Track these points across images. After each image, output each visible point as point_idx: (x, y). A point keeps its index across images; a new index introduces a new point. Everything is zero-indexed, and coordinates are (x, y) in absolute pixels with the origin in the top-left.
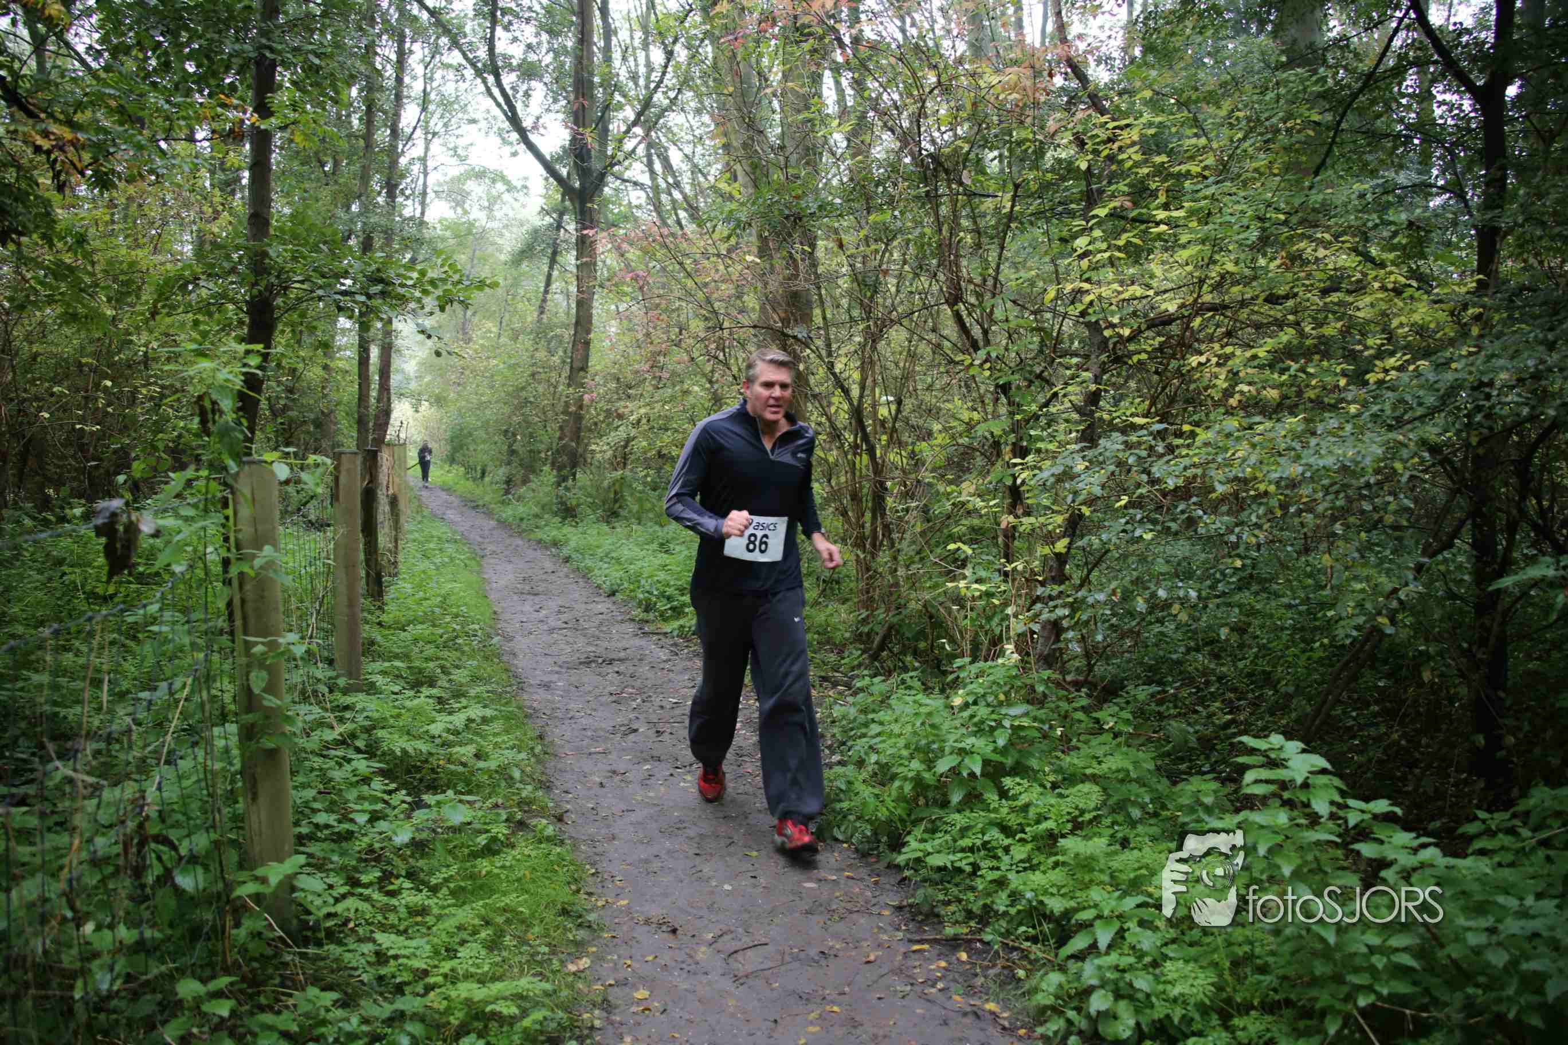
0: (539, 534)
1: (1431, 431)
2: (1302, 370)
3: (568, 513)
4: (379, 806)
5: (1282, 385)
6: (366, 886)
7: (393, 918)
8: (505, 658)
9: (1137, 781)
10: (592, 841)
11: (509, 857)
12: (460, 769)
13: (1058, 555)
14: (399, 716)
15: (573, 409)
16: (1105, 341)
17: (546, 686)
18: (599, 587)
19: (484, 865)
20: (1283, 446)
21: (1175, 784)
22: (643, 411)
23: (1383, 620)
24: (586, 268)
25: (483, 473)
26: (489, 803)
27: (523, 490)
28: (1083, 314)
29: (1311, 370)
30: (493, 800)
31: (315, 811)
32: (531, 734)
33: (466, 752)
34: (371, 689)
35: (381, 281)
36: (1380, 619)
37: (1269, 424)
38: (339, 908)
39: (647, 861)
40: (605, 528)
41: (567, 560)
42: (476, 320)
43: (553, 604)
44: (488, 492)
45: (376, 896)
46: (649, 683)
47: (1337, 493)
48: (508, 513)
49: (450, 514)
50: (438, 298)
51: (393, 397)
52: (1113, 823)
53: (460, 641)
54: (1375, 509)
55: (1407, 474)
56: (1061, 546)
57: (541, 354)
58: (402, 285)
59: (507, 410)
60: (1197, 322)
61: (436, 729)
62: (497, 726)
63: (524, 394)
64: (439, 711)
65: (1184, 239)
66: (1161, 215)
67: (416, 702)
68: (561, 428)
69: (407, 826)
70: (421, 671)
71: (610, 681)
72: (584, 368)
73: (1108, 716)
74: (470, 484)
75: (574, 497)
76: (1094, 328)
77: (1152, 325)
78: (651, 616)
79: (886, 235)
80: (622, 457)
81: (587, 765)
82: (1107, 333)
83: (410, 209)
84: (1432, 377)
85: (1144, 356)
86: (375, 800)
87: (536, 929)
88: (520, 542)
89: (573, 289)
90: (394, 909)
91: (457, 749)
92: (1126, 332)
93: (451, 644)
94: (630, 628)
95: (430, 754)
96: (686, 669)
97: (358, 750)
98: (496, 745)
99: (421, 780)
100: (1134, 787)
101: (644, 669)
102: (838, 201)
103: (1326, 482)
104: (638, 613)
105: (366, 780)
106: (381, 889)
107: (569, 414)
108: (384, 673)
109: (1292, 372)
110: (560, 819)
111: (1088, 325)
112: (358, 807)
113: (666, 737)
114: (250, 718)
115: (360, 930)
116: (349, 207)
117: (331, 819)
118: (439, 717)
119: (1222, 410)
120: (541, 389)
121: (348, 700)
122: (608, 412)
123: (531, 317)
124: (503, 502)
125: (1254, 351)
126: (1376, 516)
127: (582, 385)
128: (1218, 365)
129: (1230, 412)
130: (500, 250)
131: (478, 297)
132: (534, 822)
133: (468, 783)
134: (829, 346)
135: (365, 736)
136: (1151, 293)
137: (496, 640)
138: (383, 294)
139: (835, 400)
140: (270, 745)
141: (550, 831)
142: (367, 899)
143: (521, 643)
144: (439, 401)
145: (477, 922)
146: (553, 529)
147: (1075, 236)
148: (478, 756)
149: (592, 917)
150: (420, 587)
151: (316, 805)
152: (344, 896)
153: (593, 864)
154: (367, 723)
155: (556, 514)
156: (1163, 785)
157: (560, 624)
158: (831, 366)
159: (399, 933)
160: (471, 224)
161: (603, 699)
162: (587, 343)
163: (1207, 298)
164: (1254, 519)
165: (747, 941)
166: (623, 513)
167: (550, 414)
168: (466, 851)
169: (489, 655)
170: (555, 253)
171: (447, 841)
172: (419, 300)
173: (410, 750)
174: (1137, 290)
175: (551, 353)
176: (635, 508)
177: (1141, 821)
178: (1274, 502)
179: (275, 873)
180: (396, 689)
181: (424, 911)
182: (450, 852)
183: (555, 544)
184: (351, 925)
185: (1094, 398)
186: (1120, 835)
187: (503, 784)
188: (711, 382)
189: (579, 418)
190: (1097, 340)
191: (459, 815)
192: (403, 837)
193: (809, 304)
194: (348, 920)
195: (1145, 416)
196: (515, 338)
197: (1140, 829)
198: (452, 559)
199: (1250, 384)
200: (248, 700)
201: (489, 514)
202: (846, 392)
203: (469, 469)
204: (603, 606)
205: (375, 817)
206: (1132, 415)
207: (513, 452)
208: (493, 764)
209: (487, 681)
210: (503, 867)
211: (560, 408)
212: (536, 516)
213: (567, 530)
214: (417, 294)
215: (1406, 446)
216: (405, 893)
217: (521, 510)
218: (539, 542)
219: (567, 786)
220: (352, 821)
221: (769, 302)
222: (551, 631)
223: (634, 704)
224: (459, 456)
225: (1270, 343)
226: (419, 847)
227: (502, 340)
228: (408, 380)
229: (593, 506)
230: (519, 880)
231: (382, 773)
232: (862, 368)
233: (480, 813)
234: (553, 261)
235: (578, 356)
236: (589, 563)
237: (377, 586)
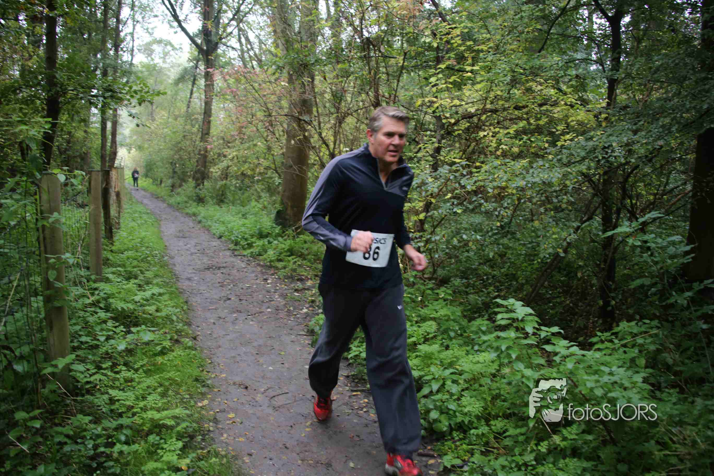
0: (188, 211)
1: (583, 168)
2: (529, 139)
3: (200, 200)
4: (111, 333)
5: (520, 146)
6: (105, 369)
7: (117, 384)
8: (170, 267)
9: (453, 320)
10: (210, 349)
11: (171, 356)
12: (149, 316)
13: (421, 220)
14: (120, 292)
15: (202, 152)
16: (444, 124)
17: (189, 279)
18: (214, 234)
19: (159, 359)
20: (518, 172)
21: (469, 321)
22: (235, 153)
23: (560, 251)
24: (209, 86)
25: (161, 182)
26: (162, 331)
27: (180, 190)
28: (434, 112)
29: (533, 140)
30: (164, 330)
31: (80, 336)
32: (182, 301)
33: (151, 309)
34: (107, 280)
35: (111, 91)
36: (559, 250)
37: (513, 163)
38: (92, 379)
39: (234, 357)
40: (217, 207)
41: (200, 222)
42: (157, 110)
43: (193, 242)
44: (163, 191)
45: (109, 373)
46: (236, 278)
47: (542, 194)
48: (172, 201)
49: (145, 201)
50: (138, 99)
51: (118, 146)
52: (443, 339)
53: (149, 259)
54: (559, 202)
55: (572, 186)
56: (422, 216)
57: (188, 127)
58: (121, 93)
59: (172, 153)
60: (484, 117)
61: (137, 298)
62: (166, 297)
63: (180, 145)
64: (139, 291)
65: (479, 79)
66: (468, 68)
67: (128, 286)
68: (197, 161)
69: (124, 342)
70: (130, 272)
71: (219, 276)
72: (208, 134)
73: (442, 292)
74: (155, 187)
75: (203, 193)
76: (439, 118)
77: (464, 117)
78: (238, 247)
79: (346, 74)
80: (225, 175)
81: (208, 315)
82: (444, 121)
83: (126, 57)
84: (583, 143)
85: (460, 132)
86: (109, 330)
87: (184, 388)
88: (178, 214)
89: (203, 97)
90: (118, 379)
91: (147, 308)
92: (453, 121)
93: (145, 260)
94: (228, 253)
95: (135, 310)
96: (253, 272)
97: (101, 308)
98: (166, 305)
99: (131, 322)
100: (452, 323)
101: (234, 272)
102: (324, 58)
103: (538, 189)
104: (232, 246)
105: (105, 322)
106: (112, 371)
107: (201, 155)
108: (113, 273)
109: (524, 140)
110: (195, 339)
111: (436, 117)
112: (100, 334)
113: (243, 302)
114: (48, 292)
115: (102, 389)
116: (95, 55)
117: (88, 339)
118: (138, 293)
119: (493, 156)
120: (188, 143)
121: (96, 285)
122: (219, 155)
123: (184, 109)
124: (170, 196)
125: (508, 131)
126: (558, 205)
127: (207, 141)
128: (493, 136)
129: (497, 157)
130: (169, 78)
131: (157, 99)
132: (183, 340)
133: (152, 322)
134: (319, 124)
135: (104, 302)
136: (463, 103)
137: (166, 258)
138: (112, 97)
139: (323, 150)
140: (59, 305)
141: (190, 344)
142: (105, 375)
143: (178, 259)
144: (140, 148)
145: (156, 384)
146: (193, 208)
147: (430, 77)
148: (157, 311)
149: (209, 382)
150: (130, 234)
151: (81, 333)
152: (94, 374)
153: (210, 359)
154: (106, 296)
155: (195, 201)
156: (464, 322)
157: (196, 251)
158: (320, 134)
159: (120, 390)
160: (155, 65)
161: (215, 285)
162: (209, 122)
163: (489, 106)
164: (506, 205)
165: (280, 392)
166: (225, 200)
167: (192, 154)
168: (151, 353)
169: (163, 265)
170: (195, 80)
171: (142, 349)
172: (129, 100)
173: (126, 308)
174: (457, 102)
175: (193, 126)
176: (231, 199)
177: (455, 338)
178: (515, 198)
179: (61, 363)
180: (119, 280)
181: (132, 380)
182: (144, 354)
183: (194, 215)
184: (98, 387)
185: (438, 150)
186: (445, 344)
187: (168, 323)
188: (266, 141)
189: (205, 157)
190: (440, 124)
191: (147, 337)
192: (122, 347)
193: (311, 106)
194: (96, 385)
195: (461, 158)
196: (176, 119)
197: (454, 341)
198: (146, 221)
199: (506, 145)
200: (48, 284)
201: (164, 201)
202: (327, 146)
203: (155, 180)
204: (216, 243)
205: (108, 338)
206: (454, 158)
207: (175, 172)
208: (163, 314)
209: (162, 277)
210: (169, 360)
211: (196, 152)
212: (186, 202)
213: (200, 208)
214: (128, 97)
215: (571, 174)
216: (123, 372)
217: (179, 199)
218: (187, 214)
219: (198, 324)
220: (98, 340)
221: (293, 104)
222: (192, 254)
223: (229, 287)
224: (149, 174)
225: (515, 127)
226: (129, 351)
227: (170, 120)
228: (125, 138)
229: (211, 197)
230: (175, 366)
231: (112, 318)
232: (335, 136)
233: (158, 336)
234: (194, 84)
235: (205, 127)
236: (209, 223)
237: (110, 234)
